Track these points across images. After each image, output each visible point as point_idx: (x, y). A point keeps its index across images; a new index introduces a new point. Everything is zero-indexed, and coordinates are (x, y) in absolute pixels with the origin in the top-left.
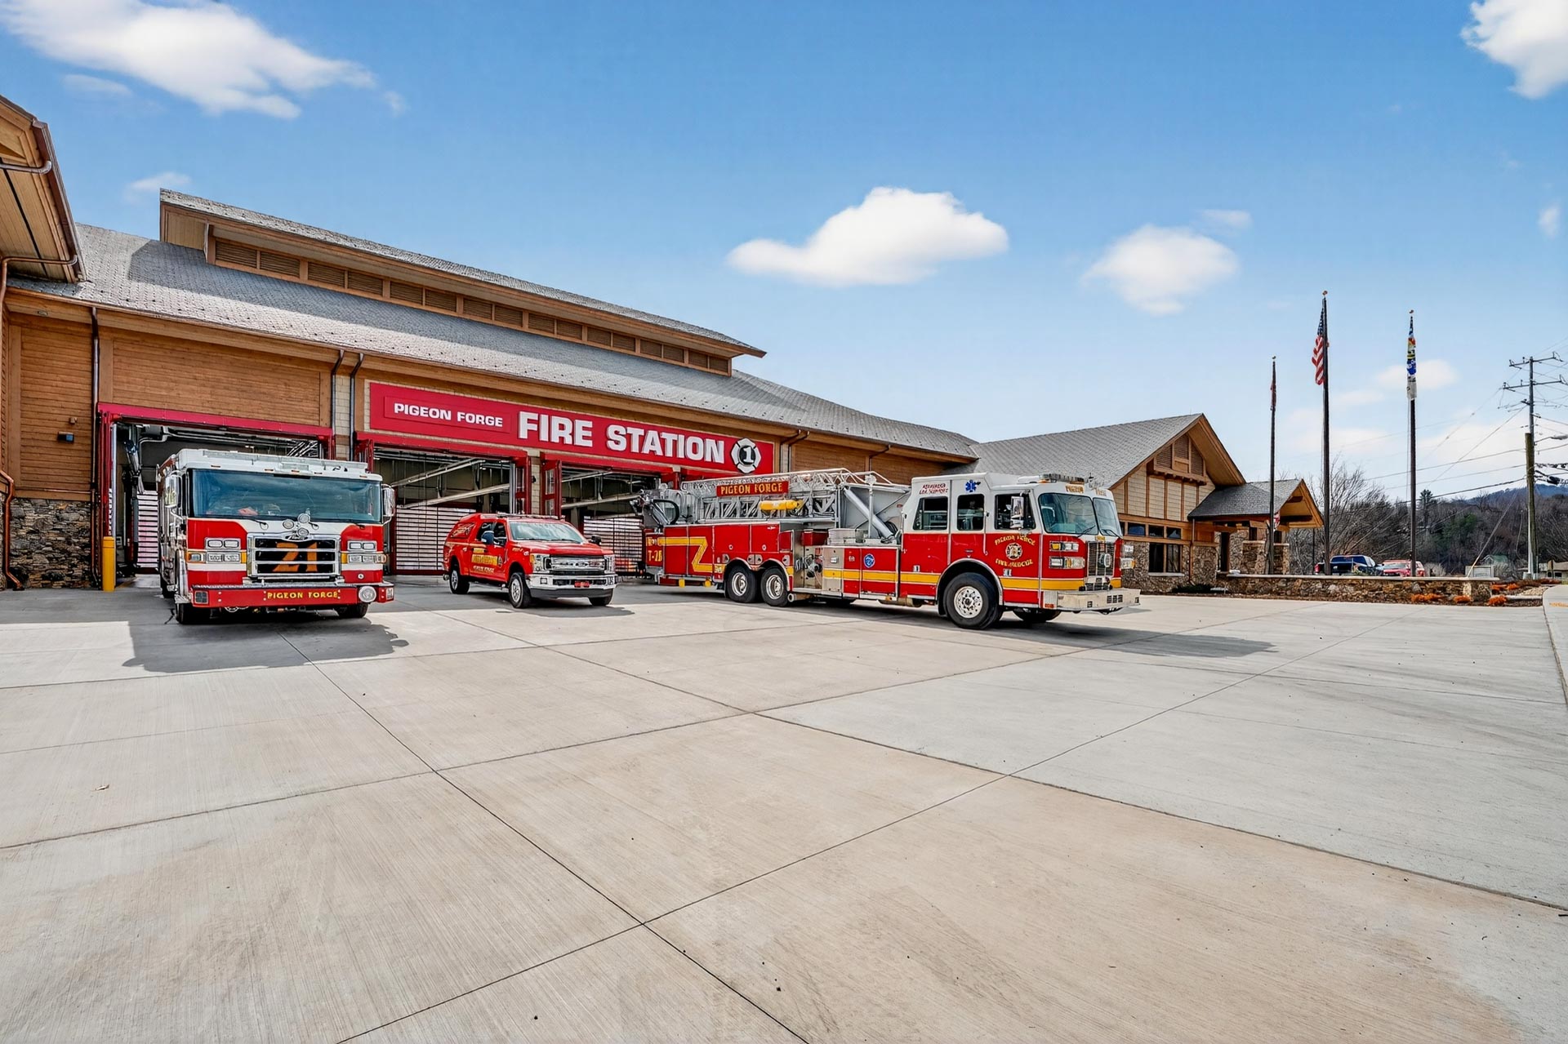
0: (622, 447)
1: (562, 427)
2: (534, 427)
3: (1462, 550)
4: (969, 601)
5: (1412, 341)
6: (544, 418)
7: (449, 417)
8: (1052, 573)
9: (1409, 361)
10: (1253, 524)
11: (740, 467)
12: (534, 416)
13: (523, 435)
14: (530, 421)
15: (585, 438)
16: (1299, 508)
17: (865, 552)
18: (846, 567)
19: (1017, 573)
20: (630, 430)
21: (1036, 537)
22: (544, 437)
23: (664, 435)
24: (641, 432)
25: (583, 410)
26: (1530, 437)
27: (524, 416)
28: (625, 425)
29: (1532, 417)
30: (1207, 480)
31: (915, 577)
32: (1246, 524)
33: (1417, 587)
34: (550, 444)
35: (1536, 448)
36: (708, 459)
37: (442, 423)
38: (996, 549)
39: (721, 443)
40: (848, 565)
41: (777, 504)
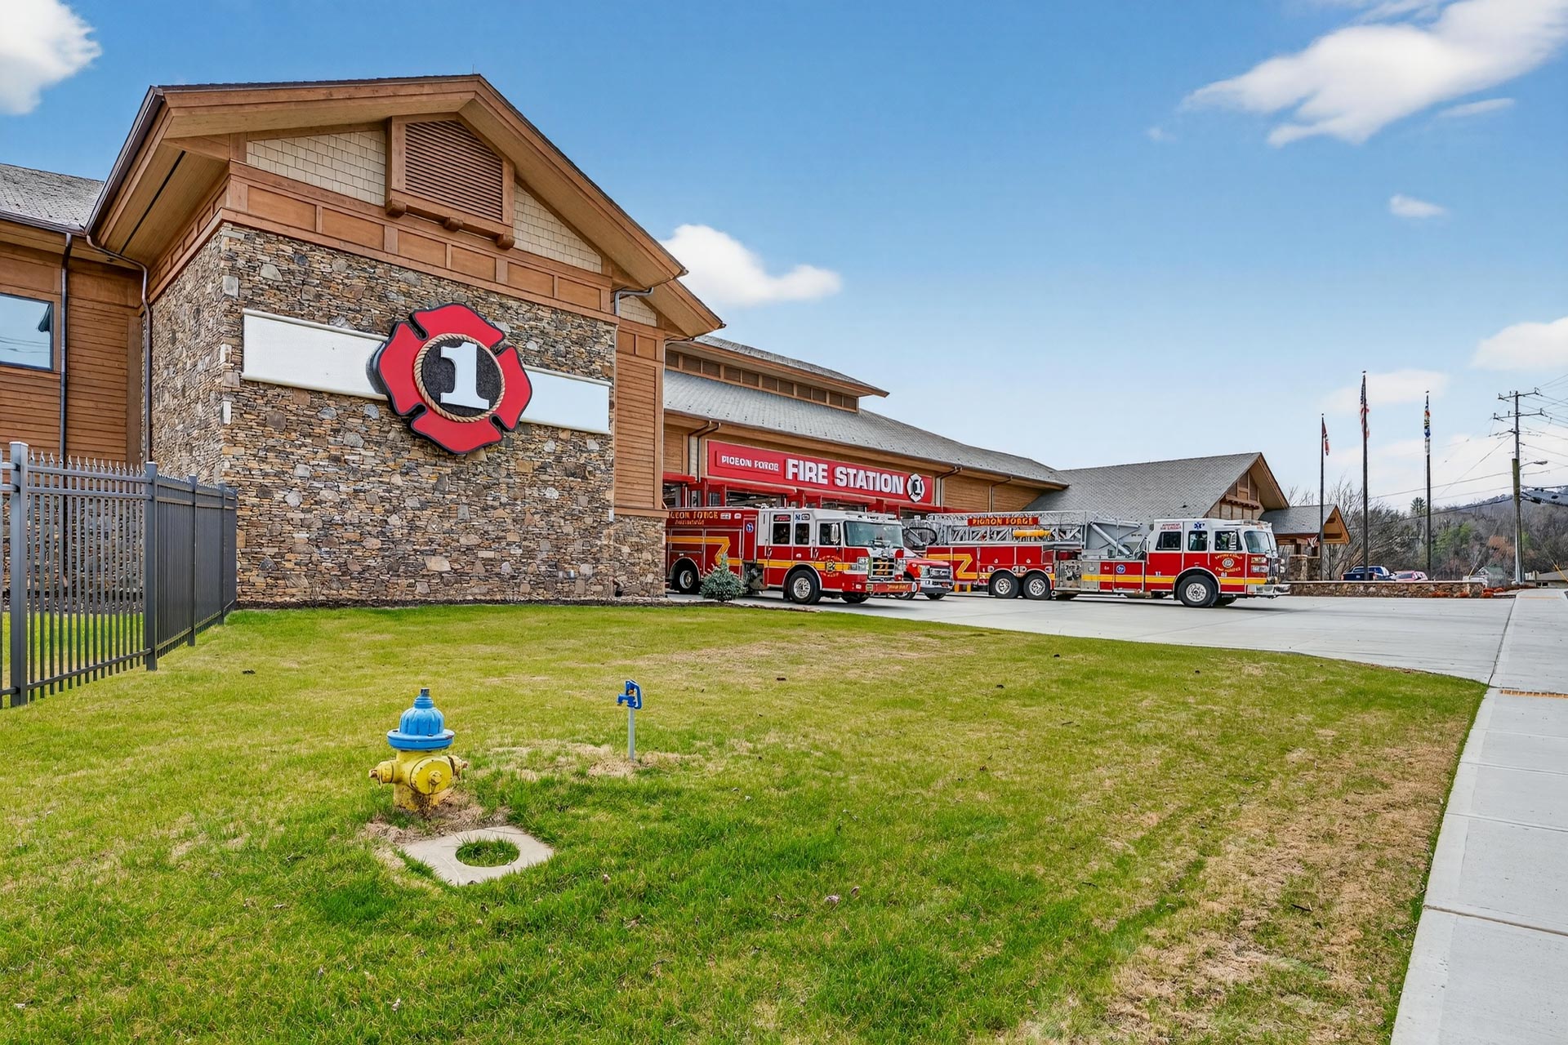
0: (844, 484)
1: (811, 470)
2: (795, 470)
3: (1457, 562)
4: (1197, 591)
5: (1428, 414)
6: (802, 462)
7: (750, 465)
8: (1251, 574)
9: (1426, 427)
10: (1299, 541)
11: (912, 497)
12: (796, 462)
13: (790, 477)
14: (794, 466)
15: (824, 477)
16: (1334, 528)
17: (1117, 564)
18: (1101, 573)
19: (1230, 575)
20: (849, 470)
21: (1243, 555)
22: (801, 478)
23: (869, 473)
24: (855, 471)
25: (810, 454)
26: (1516, 462)
27: (791, 462)
28: (847, 467)
29: (1517, 443)
30: (1261, 506)
31: (1158, 578)
32: (1293, 541)
33: (1433, 588)
34: (803, 483)
35: (1521, 472)
36: (894, 492)
37: (745, 469)
38: (1216, 562)
39: (902, 479)
40: (1103, 572)
41: (1028, 532)
